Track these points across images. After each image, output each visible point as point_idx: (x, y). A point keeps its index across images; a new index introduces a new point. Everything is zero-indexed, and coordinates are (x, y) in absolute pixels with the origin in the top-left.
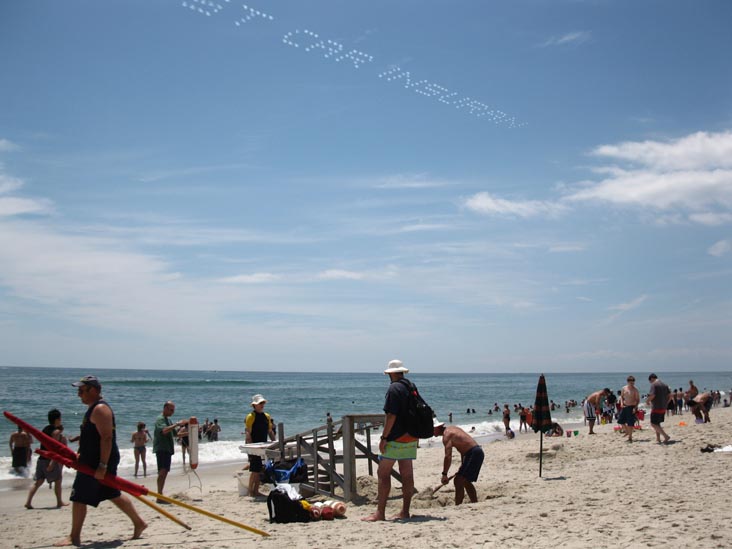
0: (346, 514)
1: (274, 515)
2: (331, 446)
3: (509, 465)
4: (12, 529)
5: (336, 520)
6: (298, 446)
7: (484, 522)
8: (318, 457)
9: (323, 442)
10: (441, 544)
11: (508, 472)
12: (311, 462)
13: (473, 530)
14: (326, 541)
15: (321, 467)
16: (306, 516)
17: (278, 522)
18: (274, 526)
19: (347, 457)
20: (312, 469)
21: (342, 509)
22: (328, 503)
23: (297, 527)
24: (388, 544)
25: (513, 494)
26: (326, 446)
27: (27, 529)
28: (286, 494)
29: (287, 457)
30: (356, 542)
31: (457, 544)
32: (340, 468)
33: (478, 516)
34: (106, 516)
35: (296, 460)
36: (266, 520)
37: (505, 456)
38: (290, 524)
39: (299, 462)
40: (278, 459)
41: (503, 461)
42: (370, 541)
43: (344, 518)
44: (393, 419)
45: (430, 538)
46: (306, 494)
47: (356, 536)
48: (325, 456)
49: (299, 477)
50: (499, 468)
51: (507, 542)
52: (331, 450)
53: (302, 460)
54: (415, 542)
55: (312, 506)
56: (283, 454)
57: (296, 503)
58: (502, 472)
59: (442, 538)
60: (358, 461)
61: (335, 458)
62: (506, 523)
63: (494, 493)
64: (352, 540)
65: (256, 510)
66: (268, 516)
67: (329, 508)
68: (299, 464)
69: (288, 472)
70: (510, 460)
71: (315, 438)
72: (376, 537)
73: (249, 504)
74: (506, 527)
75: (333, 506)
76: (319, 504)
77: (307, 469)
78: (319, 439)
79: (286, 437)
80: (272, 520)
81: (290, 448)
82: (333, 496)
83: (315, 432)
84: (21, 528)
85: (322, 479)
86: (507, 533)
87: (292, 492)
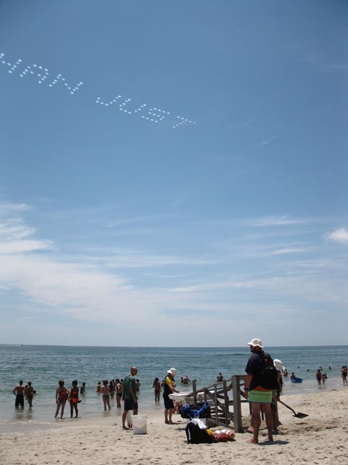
0: (235, 438)
1: (190, 439)
2: (226, 394)
3: (341, 407)
4: (34, 445)
5: (229, 442)
6: (205, 395)
7: (324, 445)
8: (218, 401)
9: (220, 392)
10: (295, 458)
11: (340, 411)
12: (213, 405)
13: (316, 449)
14: (222, 455)
15: (219, 408)
16: (210, 439)
17: (193, 443)
18: (190, 445)
19: (236, 402)
20: (214, 409)
21: (233, 435)
22: (224, 431)
23: (204, 446)
24: (261, 458)
25: (343, 426)
26: (223, 395)
27: (42, 445)
28: (197, 425)
29: (198, 402)
30: (241, 457)
31: (306, 458)
32: (231, 409)
33: (321, 441)
34: (89, 438)
35: (203, 403)
36: (185, 442)
37: (338, 400)
38: (200, 444)
39: (205, 405)
40: (192, 403)
41: (337, 403)
42: (250, 456)
43: (234, 440)
44: (251, 377)
45: (288, 455)
46: (210, 425)
47: (241, 452)
48: (222, 401)
49: (205, 415)
50: (334, 408)
51: (339, 458)
52: (226, 398)
53: (207, 404)
54: (279, 457)
55: (214, 433)
56: (195, 400)
57: (204, 431)
58: (336, 411)
59: (296, 455)
60: (242, 404)
61: (228, 403)
62: (338, 445)
63: (331, 425)
64: (239, 455)
65: (179, 435)
66: (186, 439)
67: (225, 434)
68: (205, 406)
69: (198, 411)
70: (342, 403)
71: (215, 389)
72: (254, 453)
73: (175, 431)
74: (338, 448)
75: (227, 433)
76: (218, 432)
77: (210, 409)
78: (218, 391)
79: (197, 389)
80: (189, 442)
81: (200, 396)
82: (227, 426)
83: (215, 386)
84: (38, 444)
85: (220, 416)
86: (339, 452)
87: (201, 424)
